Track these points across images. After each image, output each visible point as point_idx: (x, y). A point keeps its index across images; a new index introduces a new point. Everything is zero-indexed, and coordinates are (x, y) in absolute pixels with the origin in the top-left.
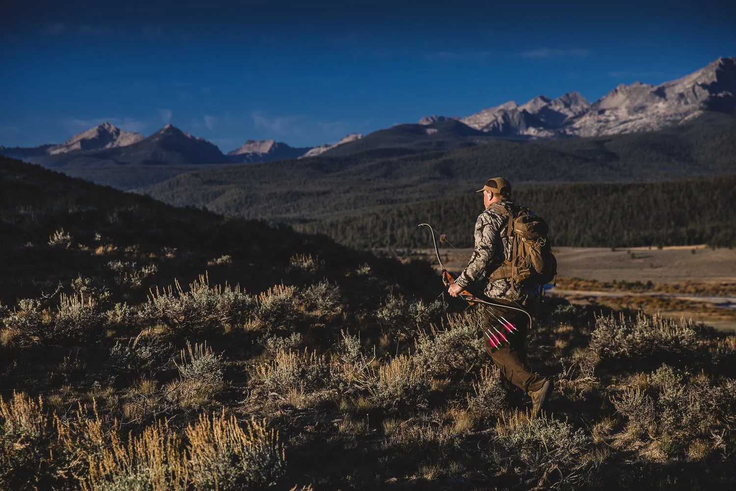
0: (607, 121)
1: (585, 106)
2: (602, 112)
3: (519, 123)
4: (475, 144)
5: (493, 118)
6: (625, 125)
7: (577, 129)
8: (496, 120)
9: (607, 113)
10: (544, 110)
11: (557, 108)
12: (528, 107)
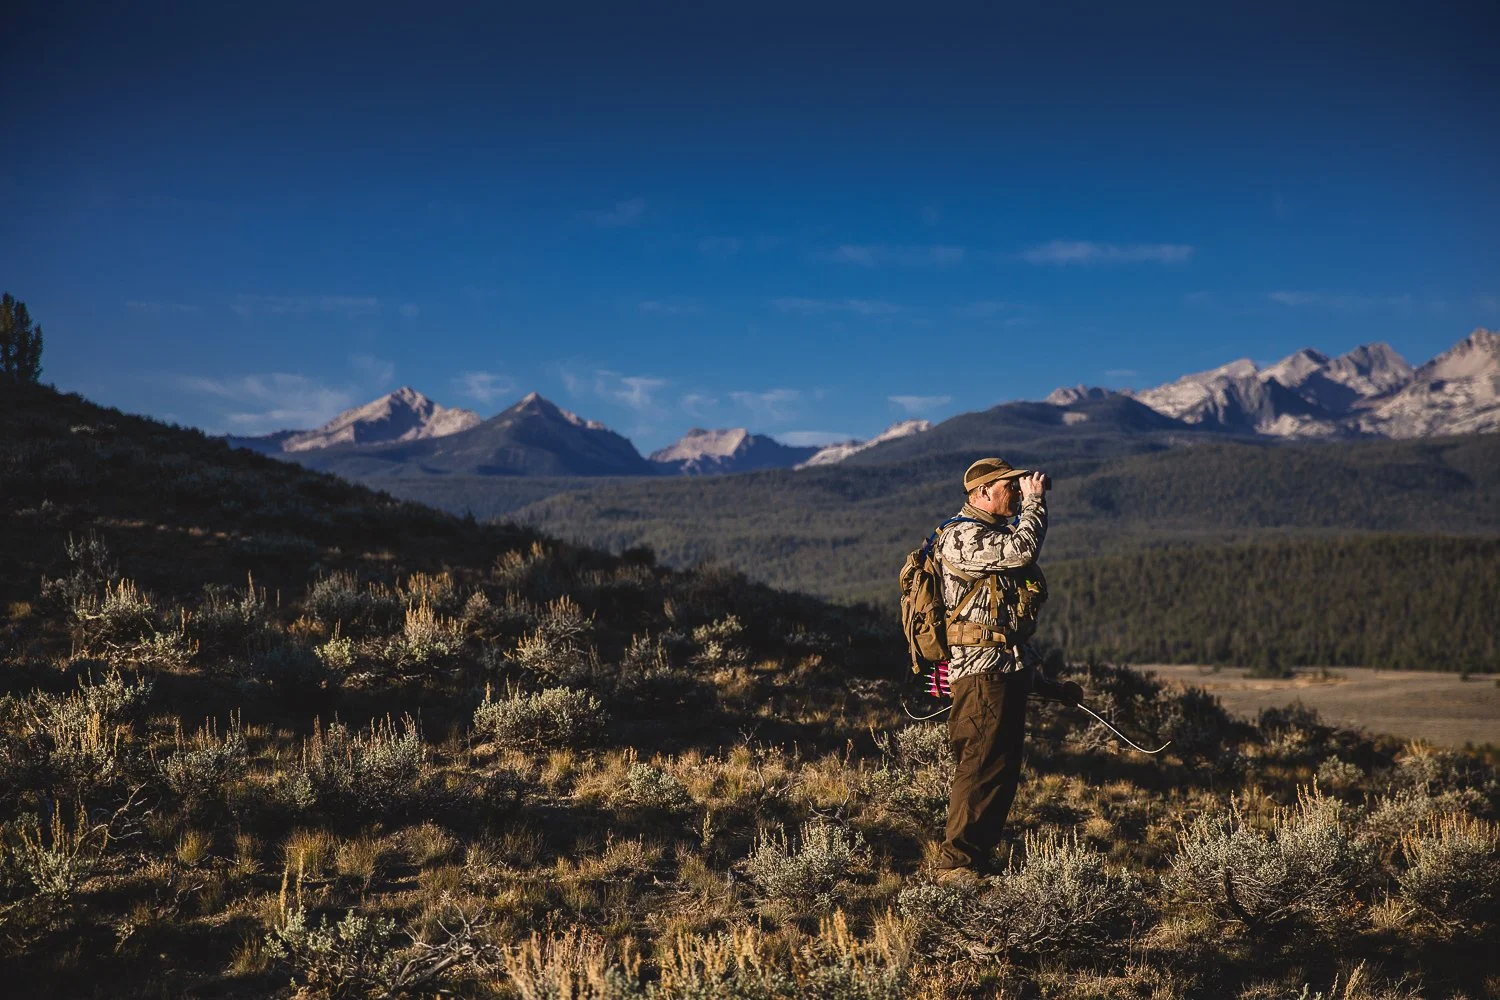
0: (1450, 406)
1: (1402, 374)
2: (1438, 386)
3: (1261, 405)
4: (1165, 448)
5: (1204, 393)
6: (1489, 414)
7: (1383, 421)
8: (1212, 398)
9: (1449, 388)
10: (1314, 379)
11: (1341, 376)
12: (1279, 372)
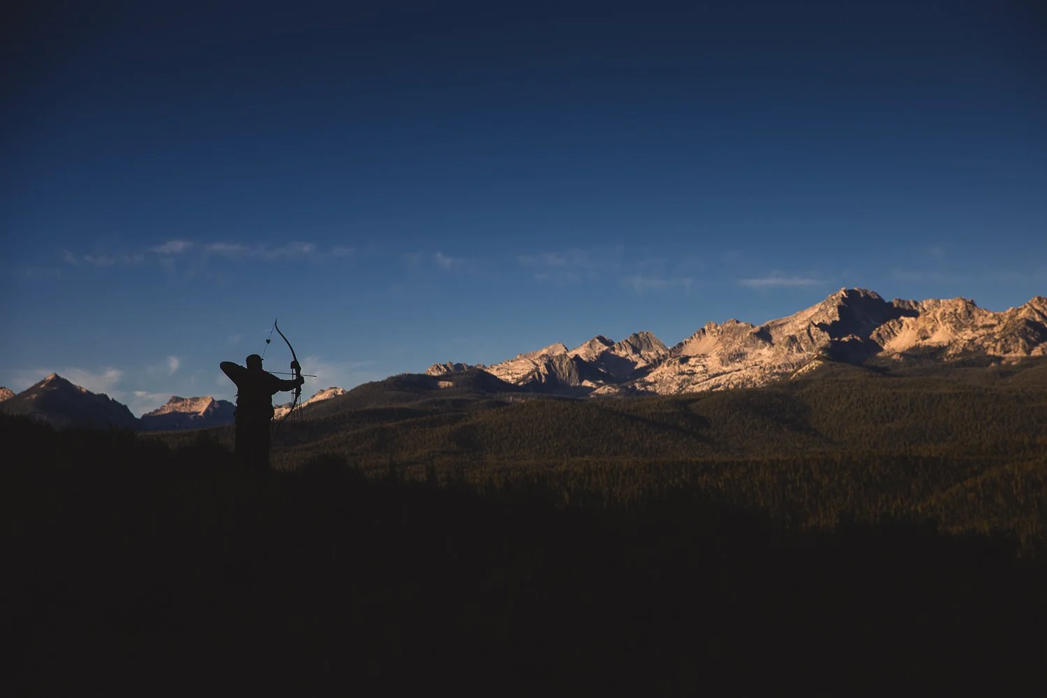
0: (693, 373)
1: (662, 352)
2: (685, 360)
3: (570, 374)
4: (507, 404)
5: (533, 367)
6: (718, 378)
7: (650, 384)
8: (537, 370)
9: (692, 361)
10: (604, 355)
11: (622, 354)
12: (581, 352)
